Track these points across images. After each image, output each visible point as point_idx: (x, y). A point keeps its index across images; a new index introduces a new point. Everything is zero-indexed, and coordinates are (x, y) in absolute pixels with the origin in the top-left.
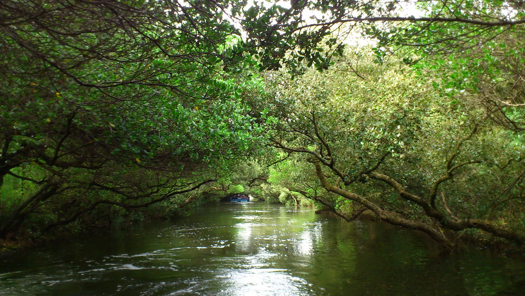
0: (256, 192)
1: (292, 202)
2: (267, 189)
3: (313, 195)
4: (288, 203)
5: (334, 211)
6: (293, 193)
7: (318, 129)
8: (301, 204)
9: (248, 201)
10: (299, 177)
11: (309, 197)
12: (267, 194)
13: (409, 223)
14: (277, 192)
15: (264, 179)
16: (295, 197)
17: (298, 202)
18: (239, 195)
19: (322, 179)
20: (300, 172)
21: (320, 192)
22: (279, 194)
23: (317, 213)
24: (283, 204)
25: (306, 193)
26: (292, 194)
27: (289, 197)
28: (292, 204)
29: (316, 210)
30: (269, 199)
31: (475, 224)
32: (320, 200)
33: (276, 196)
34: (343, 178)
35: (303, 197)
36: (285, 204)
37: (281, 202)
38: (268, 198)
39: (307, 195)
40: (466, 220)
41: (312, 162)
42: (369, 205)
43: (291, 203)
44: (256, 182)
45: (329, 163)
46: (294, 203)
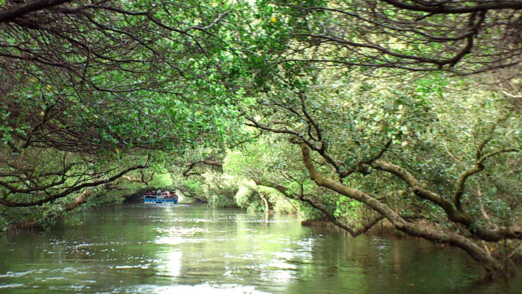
0: (192, 186)
1: (260, 205)
2: (213, 181)
3: (298, 193)
4: (252, 208)
5: (333, 219)
6: (263, 188)
7: (306, 105)
8: (276, 209)
9: (176, 202)
10: (276, 164)
11: (292, 197)
12: (212, 190)
13: (436, 234)
14: (233, 186)
15: (211, 162)
16: (265, 197)
17: (271, 206)
18: (159, 191)
19: (310, 167)
20: (279, 156)
21: (310, 187)
22: (236, 191)
23: (304, 224)
24: (244, 209)
25: (287, 189)
26: (259, 191)
27: (253, 196)
28: (260, 209)
29: (303, 220)
30: (216, 200)
31: (517, 233)
32: (308, 201)
33: (230, 194)
34: (337, 169)
35: (281, 196)
36: (245, 209)
37: (239, 205)
38: (215, 197)
39: (288, 192)
40: (504, 228)
41: (297, 142)
42: (378, 207)
43: (257, 207)
44: (198, 169)
45: (319, 148)
46: (263, 208)
